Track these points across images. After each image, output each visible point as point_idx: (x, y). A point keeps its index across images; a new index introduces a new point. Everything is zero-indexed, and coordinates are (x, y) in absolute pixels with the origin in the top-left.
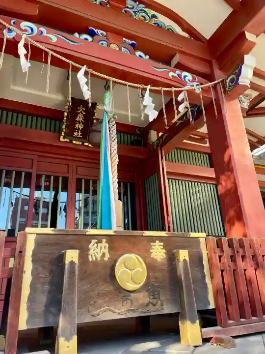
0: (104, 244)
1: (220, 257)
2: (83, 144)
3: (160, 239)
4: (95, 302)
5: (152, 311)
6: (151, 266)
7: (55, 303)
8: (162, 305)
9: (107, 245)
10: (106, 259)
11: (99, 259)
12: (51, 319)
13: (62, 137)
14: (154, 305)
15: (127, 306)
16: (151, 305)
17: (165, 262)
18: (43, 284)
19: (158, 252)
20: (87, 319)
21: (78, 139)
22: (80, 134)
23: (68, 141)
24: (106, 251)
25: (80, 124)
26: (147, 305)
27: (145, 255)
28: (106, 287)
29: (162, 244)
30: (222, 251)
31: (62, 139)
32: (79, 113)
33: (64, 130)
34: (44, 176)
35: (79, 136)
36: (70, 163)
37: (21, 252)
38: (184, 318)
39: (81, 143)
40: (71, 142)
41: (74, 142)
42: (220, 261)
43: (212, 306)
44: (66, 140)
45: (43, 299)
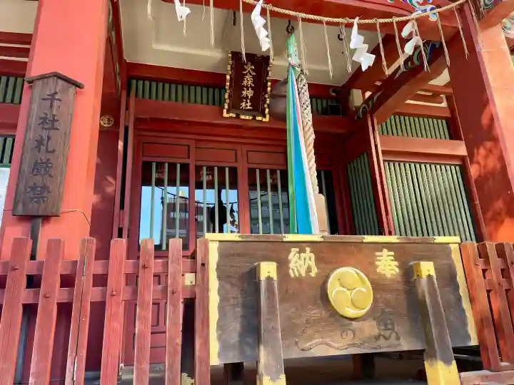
0: (308, 254)
1: (484, 271)
2: (254, 118)
3: (389, 246)
4: (303, 332)
5: (384, 347)
6: (378, 285)
7: (252, 331)
8: (398, 338)
9: (313, 256)
10: (313, 274)
11: (304, 275)
12: (248, 351)
13: (225, 111)
14: (386, 338)
15: (349, 338)
16: (382, 337)
17: (399, 279)
18: (235, 306)
19: (388, 266)
20: (295, 354)
21: (246, 111)
22: (249, 104)
23: (234, 116)
24: (312, 263)
25: (248, 89)
26: (377, 338)
27: (369, 269)
28: (316, 313)
29: (392, 253)
30: (487, 262)
31: (225, 115)
32: (246, 74)
33: (228, 101)
34: (205, 169)
35: (249, 108)
36: (239, 147)
37: (203, 265)
38: (433, 356)
39: (251, 118)
40: (238, 116)
41: (242, 117)
42: (485, 278)
43: (474, 342)
44: (231, 115)
45: (236, 326)
